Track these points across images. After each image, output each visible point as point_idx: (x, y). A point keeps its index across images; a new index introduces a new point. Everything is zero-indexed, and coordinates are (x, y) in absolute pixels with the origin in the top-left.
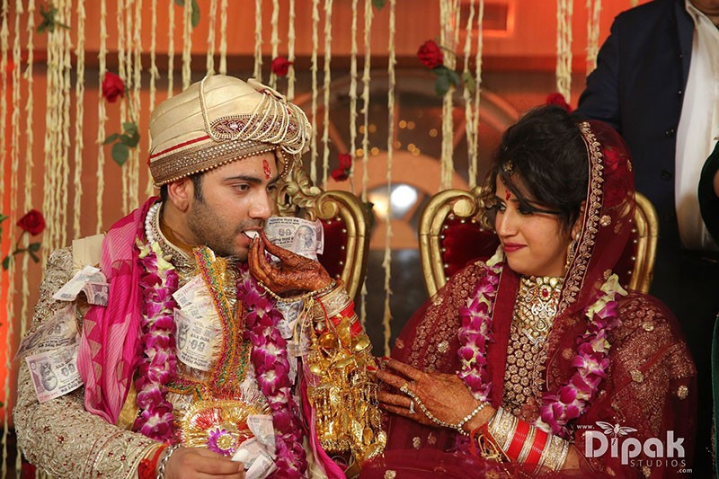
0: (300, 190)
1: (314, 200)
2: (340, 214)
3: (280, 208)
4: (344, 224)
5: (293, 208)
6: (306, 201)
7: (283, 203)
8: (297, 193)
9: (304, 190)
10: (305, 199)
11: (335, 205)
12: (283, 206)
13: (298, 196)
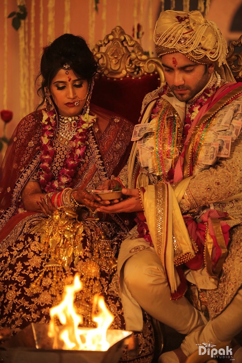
0: (137, 57)
1: (144, 62)
2: (156, 70)
3: (127, 66)
4: (158, 76)
5: (133, 66)
6: (140, 63)
7: (128, 64)
8: (135, 58)
9: (139, 57)
10: (139, 62)
11: (154, 65)
12: (129, 65)
13: (136, 60)
